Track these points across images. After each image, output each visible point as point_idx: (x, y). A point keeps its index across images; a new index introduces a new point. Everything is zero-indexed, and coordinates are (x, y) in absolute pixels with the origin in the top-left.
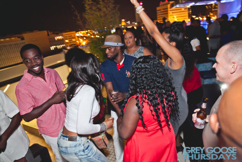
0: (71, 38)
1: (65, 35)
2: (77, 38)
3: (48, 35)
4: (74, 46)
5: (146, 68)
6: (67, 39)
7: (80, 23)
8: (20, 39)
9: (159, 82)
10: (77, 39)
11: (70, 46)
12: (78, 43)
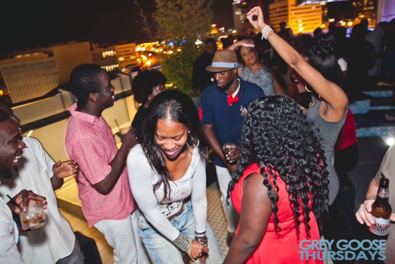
0: (128, 54)
1: (118, 49)
2: (137, 54)
3: (92, 49)
4: (133, 66)
5: (268, 119)
6: (121, 56)
7: (147, 29)
8: (46, 55)
9: (292, 146)
10: (138, 56)
11: (127, 67)
12: (140, 62)
